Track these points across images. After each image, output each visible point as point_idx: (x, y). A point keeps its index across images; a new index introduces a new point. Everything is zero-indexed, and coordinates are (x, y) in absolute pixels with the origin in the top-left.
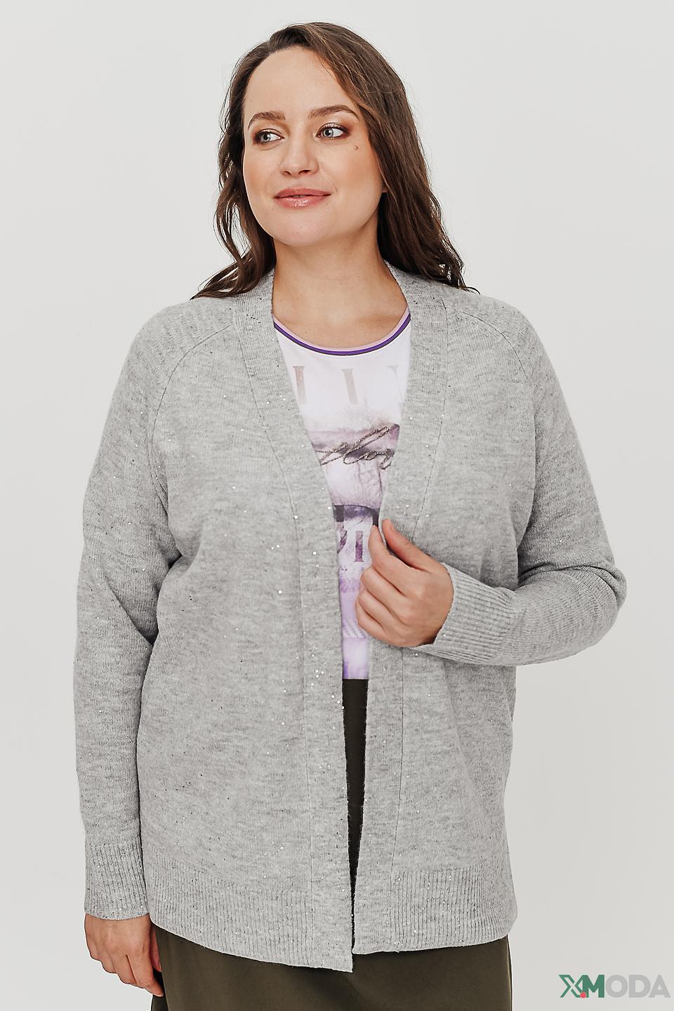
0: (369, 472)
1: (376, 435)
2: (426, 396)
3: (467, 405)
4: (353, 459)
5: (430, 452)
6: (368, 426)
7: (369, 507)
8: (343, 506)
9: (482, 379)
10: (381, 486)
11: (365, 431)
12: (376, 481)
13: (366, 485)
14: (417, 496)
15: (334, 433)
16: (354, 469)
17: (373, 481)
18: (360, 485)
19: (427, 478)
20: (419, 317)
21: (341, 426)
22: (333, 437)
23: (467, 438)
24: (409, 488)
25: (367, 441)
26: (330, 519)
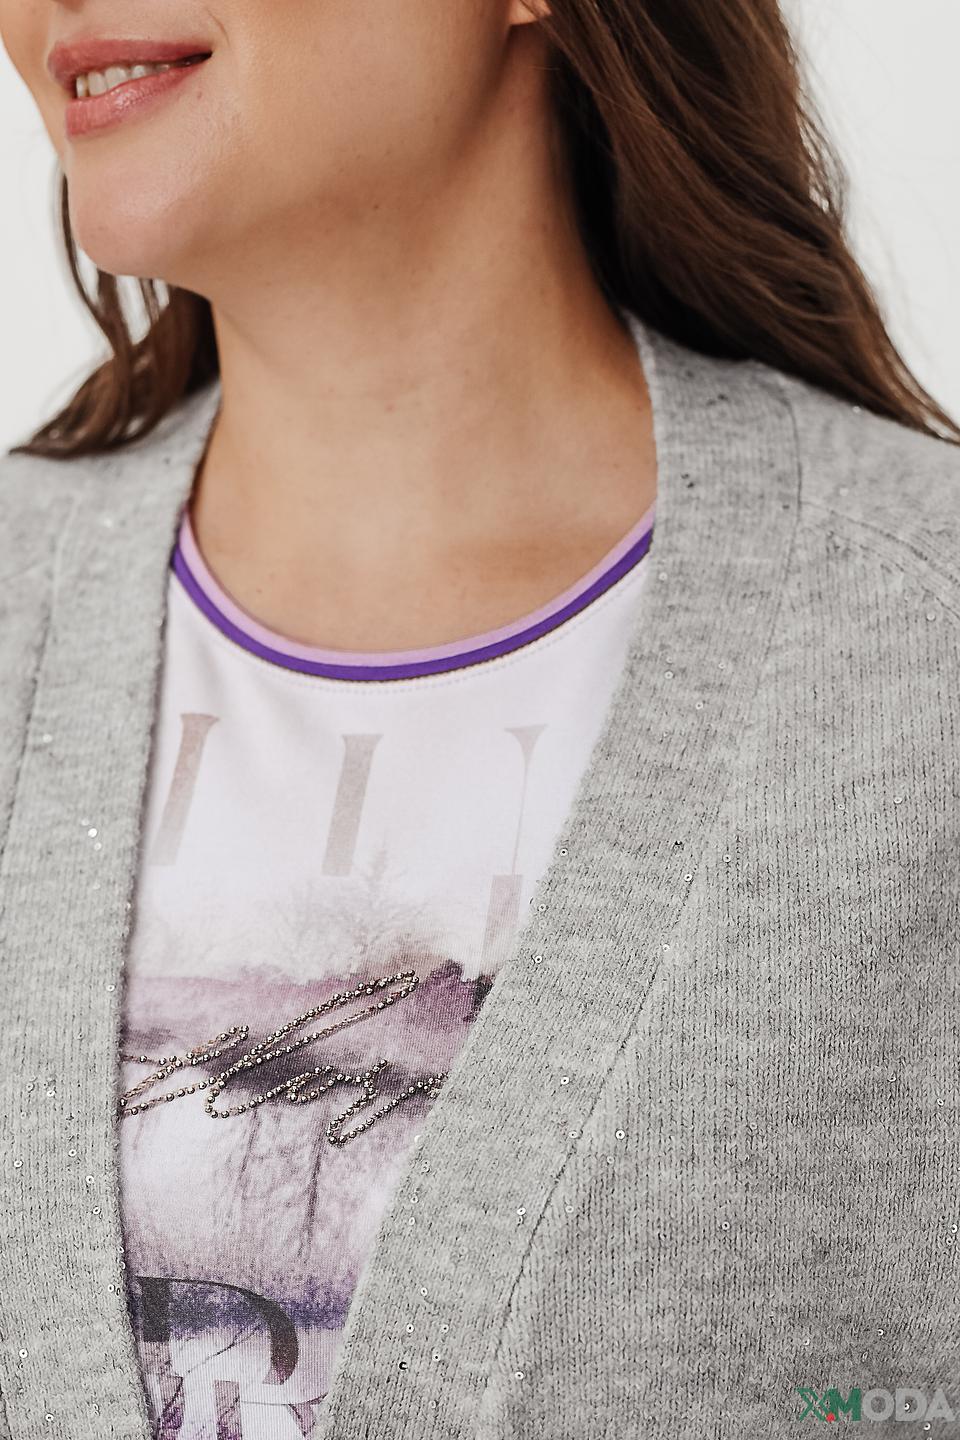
0: (282, 1152)
1: (362, 1005)
2: (626, 862)
3: (772, 906)
4: (243, 1097)
5: (568, 1107)
6: (346, 961)
7: (258, 1290)
8: (165, 1283)
9: (866, 801)
10: (311, 1213)
11: (331, 982)
12: (300, 1190)
13: (259, 1205)
14: (478, 1295)
15: (222, 984)
16: (238, 1135)
17: (287, 1191)
18: (238, 1205)
19: (531, 1223)
20: (683, 540)
21: (256, 959)
22: (207, 1005)
23: (744, 1048)
24: (456, 1259)
25: (324, 1023)
26: (112, 1332)
